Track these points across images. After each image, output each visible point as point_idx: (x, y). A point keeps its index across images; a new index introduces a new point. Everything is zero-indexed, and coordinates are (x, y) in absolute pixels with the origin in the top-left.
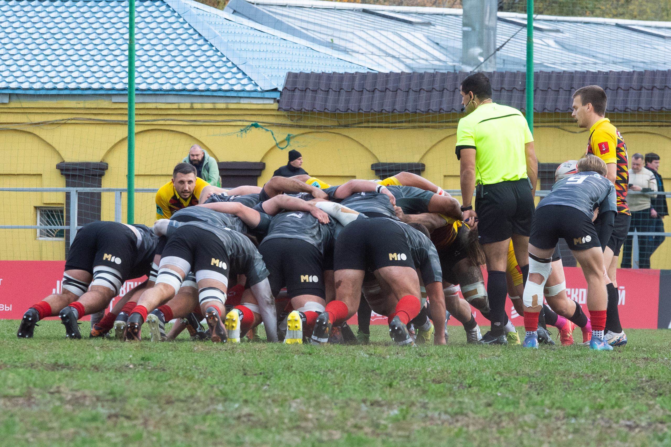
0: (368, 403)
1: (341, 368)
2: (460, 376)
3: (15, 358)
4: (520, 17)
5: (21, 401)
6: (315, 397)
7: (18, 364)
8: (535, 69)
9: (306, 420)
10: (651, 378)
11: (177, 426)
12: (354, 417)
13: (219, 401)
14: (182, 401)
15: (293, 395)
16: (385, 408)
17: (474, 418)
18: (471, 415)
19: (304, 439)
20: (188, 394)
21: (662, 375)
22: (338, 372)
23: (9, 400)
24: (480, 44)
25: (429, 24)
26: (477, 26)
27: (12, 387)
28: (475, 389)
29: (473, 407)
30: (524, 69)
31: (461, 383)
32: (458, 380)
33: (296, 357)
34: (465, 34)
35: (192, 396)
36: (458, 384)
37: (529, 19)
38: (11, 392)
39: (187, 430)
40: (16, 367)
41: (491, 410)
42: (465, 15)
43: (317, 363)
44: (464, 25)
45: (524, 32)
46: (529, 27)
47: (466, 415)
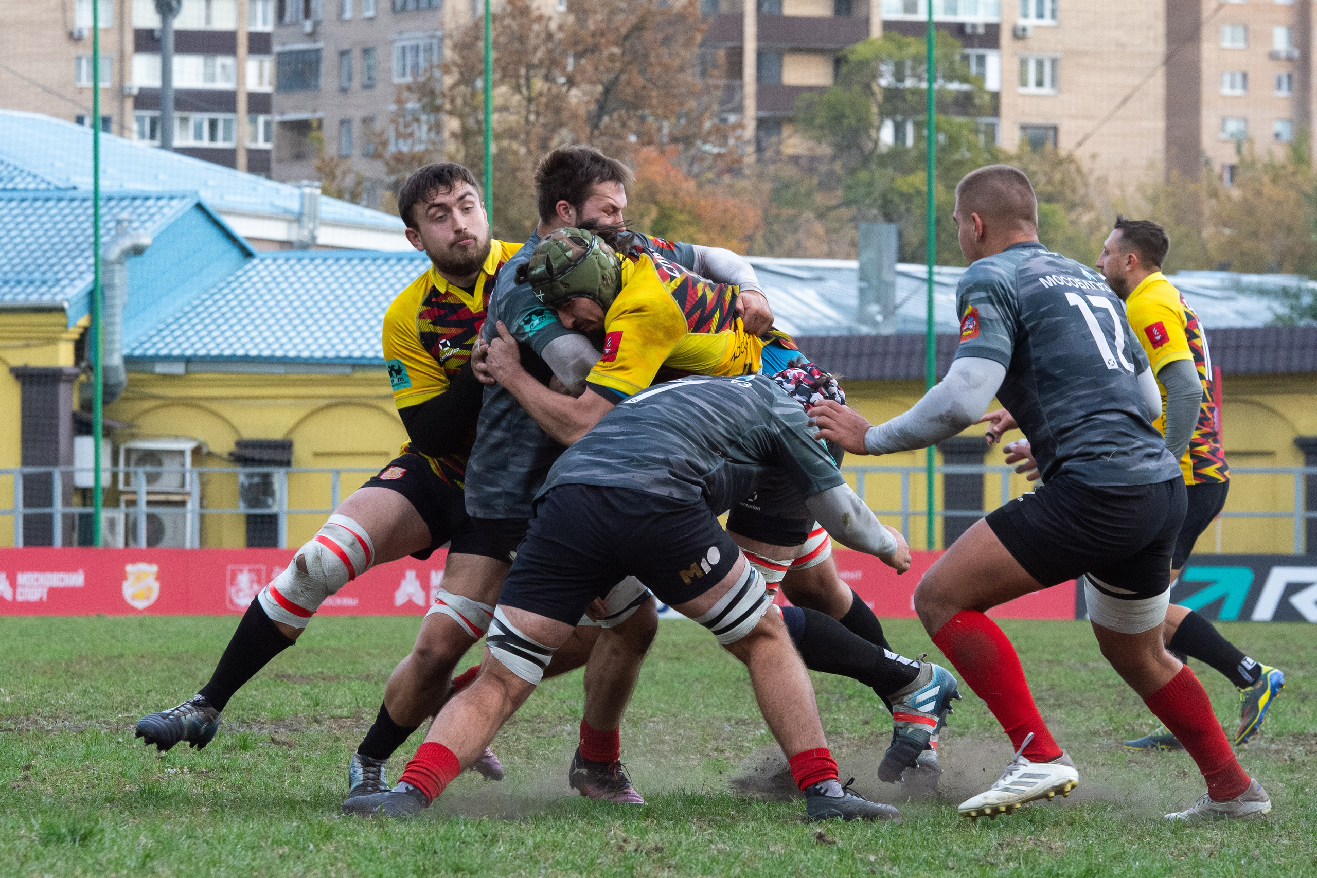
0: (733, 722)
1: (710, 676)
2: (841, 685)
3: (350, 668)
4: (919, 270)
5: (349, 722)
6: (675, 716)
7: (352, 675)
8: (937, 330)
9: (662, 742)
10: (1052, 687)
11: (518, 751)
12: (715, 739)
13: (568, 721)
14: (527, 721)
15: (650, 712)
16: (752, 727)
17: (849, 739)
18: (846, 735)
19: (658, 765)
20: (534, 712)
21: (1064, 682)
22: (707, 681)
23: (336, 722)
24: (878, 300)
25: (819, 279)
26: (874, 281)
27: (340, 707)
28: (854, 703)
29: (849, 725)
30: (923, 328)
31: (841, 694)
32: (837, 690)
33: (662, 664)
34: (862, 291)
35: (539, 715)
36: (838, 696)
37: (930, 273)
38: (338, 712)
39: (529, 755)
40: (350, 678)
41: (868, 729)
42: (862, 270)
43: (684, 671)
44: (861, 279)
45: (925, 287)
46: (929, 281)
47: (840, 734)
